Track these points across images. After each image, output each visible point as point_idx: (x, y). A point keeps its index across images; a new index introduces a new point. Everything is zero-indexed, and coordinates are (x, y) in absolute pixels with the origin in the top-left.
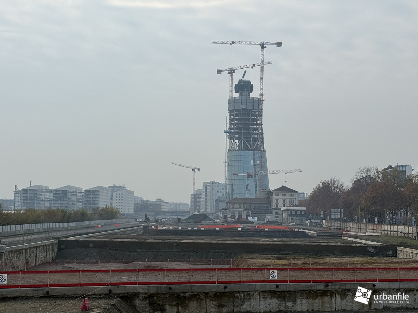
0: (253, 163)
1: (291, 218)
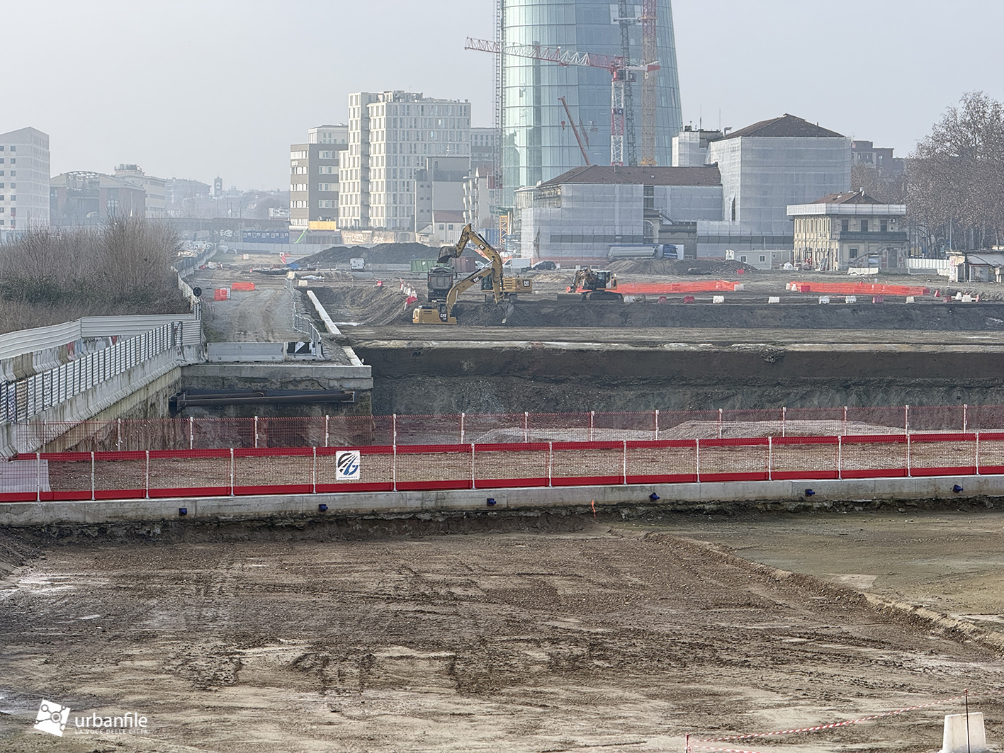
0: (618, 18)
1: (846, 248)
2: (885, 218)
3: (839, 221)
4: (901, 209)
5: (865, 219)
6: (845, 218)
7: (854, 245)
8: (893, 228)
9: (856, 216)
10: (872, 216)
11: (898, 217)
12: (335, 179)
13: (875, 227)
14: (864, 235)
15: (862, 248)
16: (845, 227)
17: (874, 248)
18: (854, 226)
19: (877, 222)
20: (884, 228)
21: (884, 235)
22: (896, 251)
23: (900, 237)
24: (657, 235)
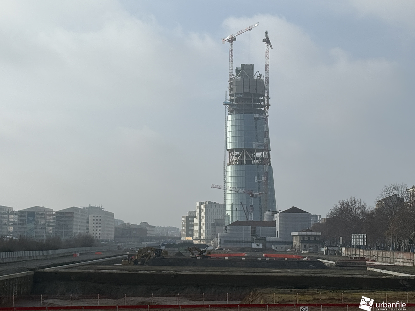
0: (257, 180)
1: (303, 245)
2: (315, 236)
3: (302, 237)
4: (320, 234)
5: (309, 236)
6: (303, 236)
7: (305, 244)
8: (318, 239)
9: (307, 236)
10: (311, 236)
11: (319, 236)
12: (193, 226)
13: (312, 239)
14: (309, 241)
15: (307, 245)
16: (304, 239)
17: (311, 245)
18: (306, 239)
19: (313, 237)
20: (315, 239)
21: (315, 241)
22: (317, 246)
23: (319, 242)
24: (255, 241)
